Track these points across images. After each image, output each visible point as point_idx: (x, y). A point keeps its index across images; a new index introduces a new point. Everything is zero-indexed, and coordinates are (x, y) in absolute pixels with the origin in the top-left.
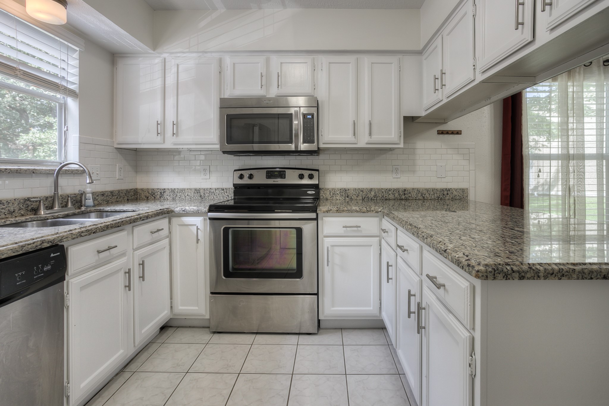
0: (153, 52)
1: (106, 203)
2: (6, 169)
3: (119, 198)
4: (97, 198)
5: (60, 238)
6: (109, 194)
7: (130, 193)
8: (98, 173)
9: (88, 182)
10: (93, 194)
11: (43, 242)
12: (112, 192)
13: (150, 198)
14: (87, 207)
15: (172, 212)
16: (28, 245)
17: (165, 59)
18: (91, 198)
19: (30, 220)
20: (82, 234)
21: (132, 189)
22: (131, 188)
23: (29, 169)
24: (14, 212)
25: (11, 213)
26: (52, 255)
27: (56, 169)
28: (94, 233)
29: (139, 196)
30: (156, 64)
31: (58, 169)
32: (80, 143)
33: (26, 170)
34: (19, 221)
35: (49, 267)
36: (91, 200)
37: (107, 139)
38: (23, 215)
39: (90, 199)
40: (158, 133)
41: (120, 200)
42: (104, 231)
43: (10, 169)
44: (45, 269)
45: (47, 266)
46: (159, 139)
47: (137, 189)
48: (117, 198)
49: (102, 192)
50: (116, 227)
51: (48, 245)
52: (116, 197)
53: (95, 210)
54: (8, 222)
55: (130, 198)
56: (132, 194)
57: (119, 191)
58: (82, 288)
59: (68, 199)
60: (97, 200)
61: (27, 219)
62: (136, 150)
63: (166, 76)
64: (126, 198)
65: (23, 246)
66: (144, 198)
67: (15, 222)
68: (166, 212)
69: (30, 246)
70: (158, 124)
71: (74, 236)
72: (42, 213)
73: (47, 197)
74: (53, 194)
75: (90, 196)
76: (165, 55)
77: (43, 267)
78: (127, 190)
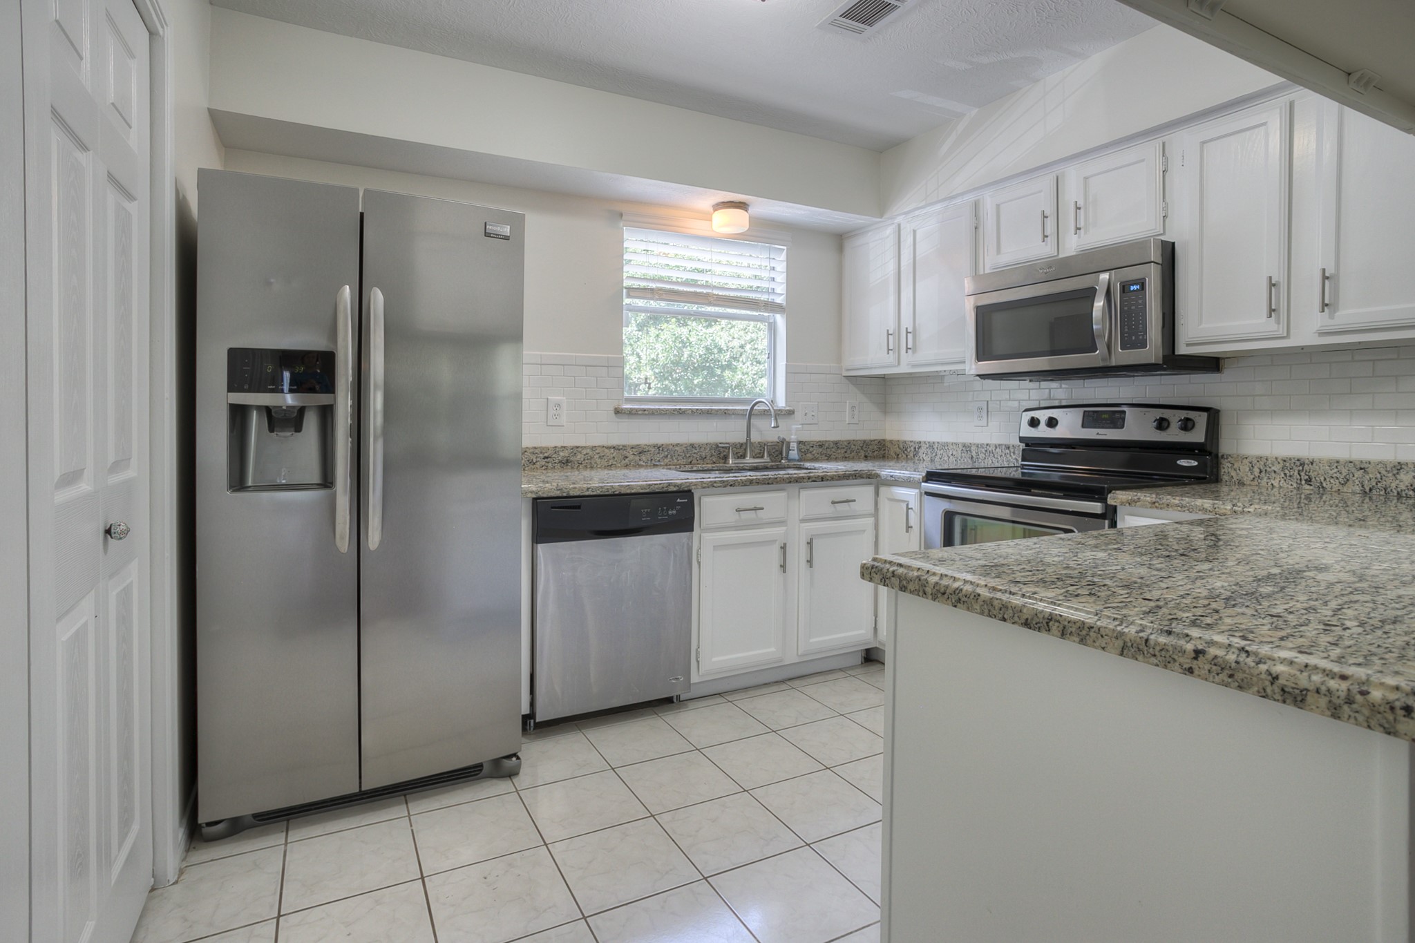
0: (880, 220)
1: (826, 458)
2: (697, 409)
3: (849, 452)
4: (811, 449)
5: (688, 484)
6: (832, 445)
7: (870, 447)
8: (813, 414)
9: (773, 426)
10: (800, 443)
11: (669, 485)
12: (836, 443)
13: (900, 456)
14: (790, 460)
15: (877, 477)
16: (655, 484)
17: (899, 226)
18: (796, 449)
19: (716, 468)
20: (715, 485)
21: (874, 440)
22: (872, 438)
23: (721, 410)
24: (706, 458)
25: (703, 459)
26: (679, 500)
27: (747, 410)
28: (731, 485)
29: (887, 452)
30: (888, 237)
31: (749, 408)
32: (787, 373)
33: (717, 411)
34: (706, 468)
35: (674, 512)
36: (796, 452)
37: (831, 365)
38: (715, 463)
39: (793, 450)
40: (889, 350)
41: (851, 455)
42: (745, 485)
43: (701, 409)
44: (670, 512)
45: (672, 510)
46: (891, 358)
47: (884, 440)
48: (846, 452)
49: (820, 441)
50: (765, 484)
51: (675, 489)
52: (843, 451)
53: (794, 465)
54: (695, 469)
55: (870, 454)
56: (875, 447)
57: (849, 442)
58: (716, 548)
59: (764, 448)
60: (811, 452)
61: (713, 467)
62: (883, 378)
63: (902, 253)
64: (863, 454)
65: (650, 485)
66: (894, 455)
67: (701, 469)
68: (865, 476)
69: (656, 486)
70: (888, 334)
71: (704, 485)
72: (731, 462)
73: (742, 444)
74: (745, 441)
75: (794, 445)
76: (899, 219)
77: (668, 510)
78: (864, 441)
